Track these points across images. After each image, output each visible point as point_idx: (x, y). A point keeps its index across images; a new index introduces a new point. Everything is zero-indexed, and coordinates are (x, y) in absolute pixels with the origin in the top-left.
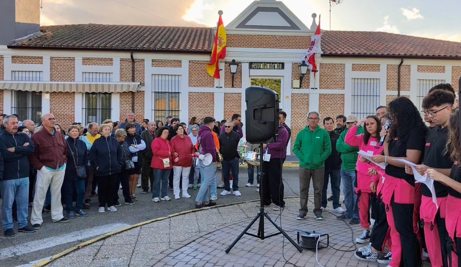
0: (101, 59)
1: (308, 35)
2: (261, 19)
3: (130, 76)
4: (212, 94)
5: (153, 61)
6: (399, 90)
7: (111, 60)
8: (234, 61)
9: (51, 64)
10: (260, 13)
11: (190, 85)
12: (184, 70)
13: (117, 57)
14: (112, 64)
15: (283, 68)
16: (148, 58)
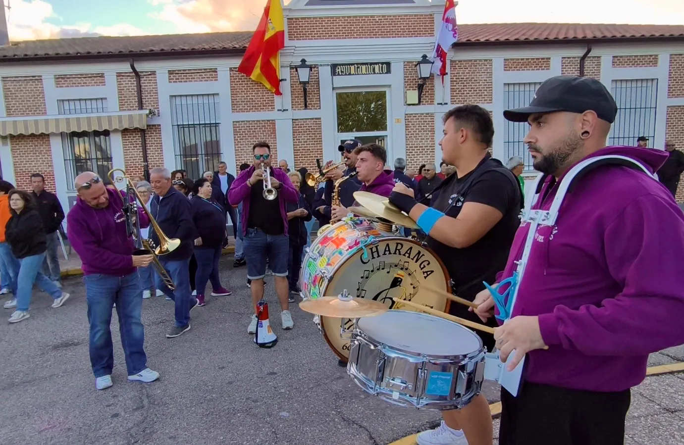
0: (86, 76)
1: (429, 11)
3: (135, 102)
7: (102, 76)
8: (303, 61)
9: (4, 89)
11: (234, 110)
13: (110, 70)
14: (103, 83)
15: (389, 71)
16: (162, 68)
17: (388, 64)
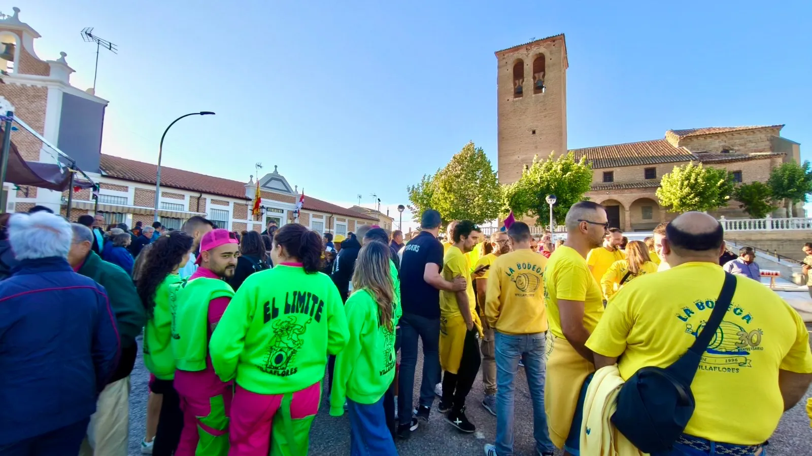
0: (175, 194)
1: (294, 196)
2: (273, 184)
3: (195, 208)
4: (246, 224)
5: (212, 200)
6: (330, 228)
7: (184, 196)
8: (263, 206)
9: (136, 193)
10: (273, 181)
11: (233, 218)
12: (230, 208)
13: (188, 195)
14: (183, 199)
15: (283, 213)
16: (209, 198)
17: (283, 210)
